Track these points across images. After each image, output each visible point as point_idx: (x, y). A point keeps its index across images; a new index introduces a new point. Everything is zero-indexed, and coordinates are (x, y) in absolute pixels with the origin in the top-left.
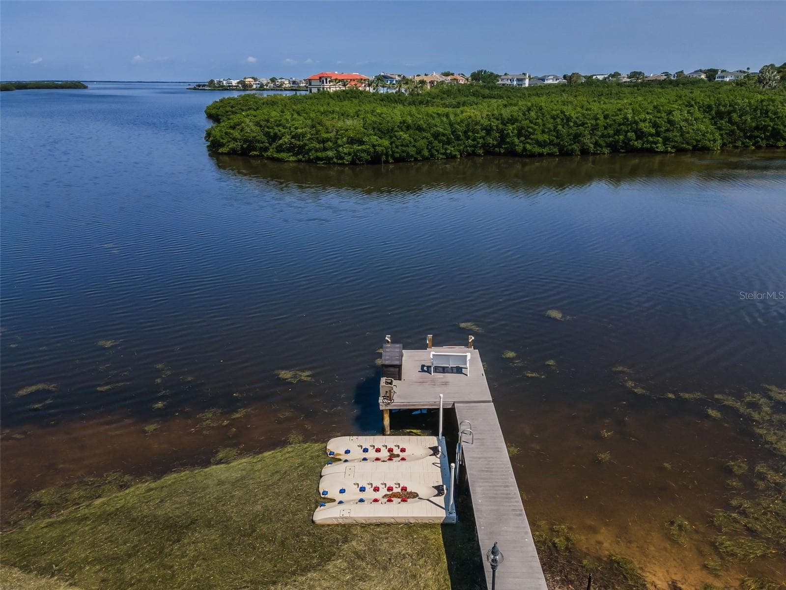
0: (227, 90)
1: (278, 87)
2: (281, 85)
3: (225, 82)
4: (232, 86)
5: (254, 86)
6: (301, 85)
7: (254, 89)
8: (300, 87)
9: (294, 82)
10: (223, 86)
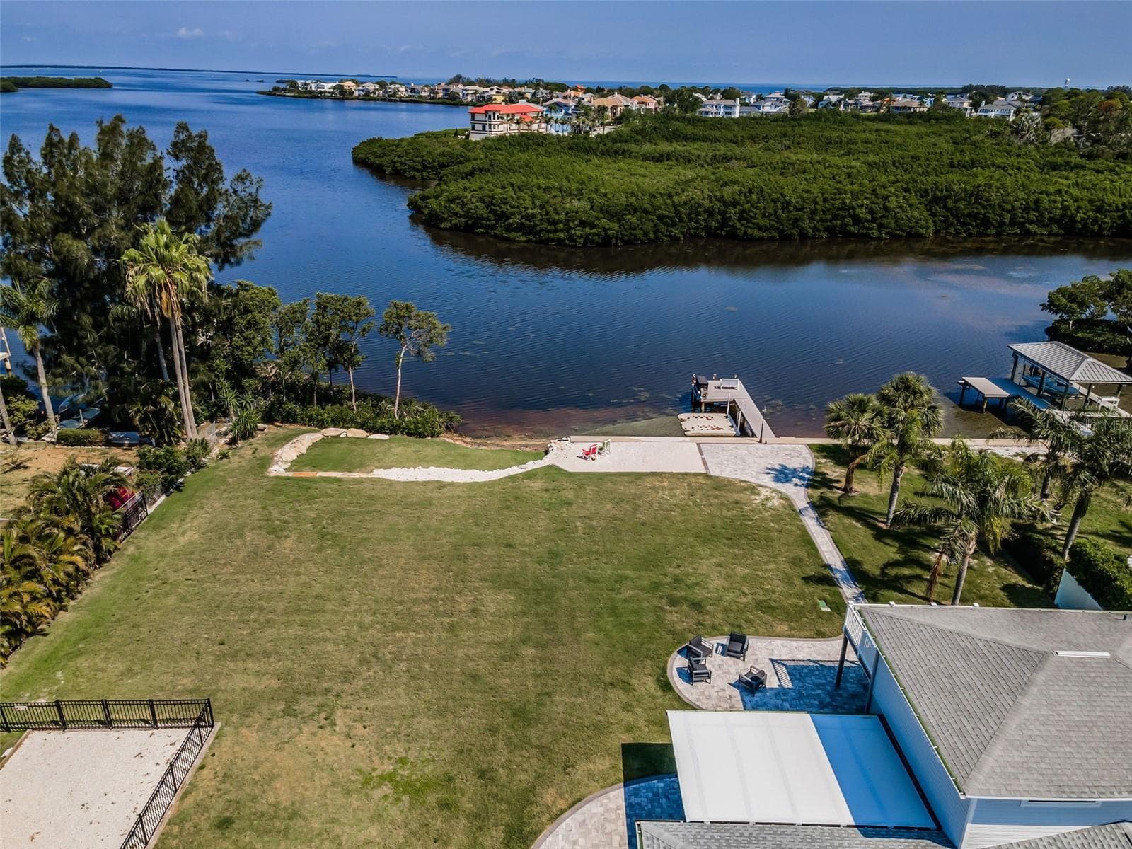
0: (317, 97)
1: (390, 96)
2: (395, 93)
3: (313, 86)
4: (325, 92)
5: (356, 94)
6: (423, 94)
7: (357, 98)
8: (420, 97)
9: (413, 90)
10: (311, 92)
